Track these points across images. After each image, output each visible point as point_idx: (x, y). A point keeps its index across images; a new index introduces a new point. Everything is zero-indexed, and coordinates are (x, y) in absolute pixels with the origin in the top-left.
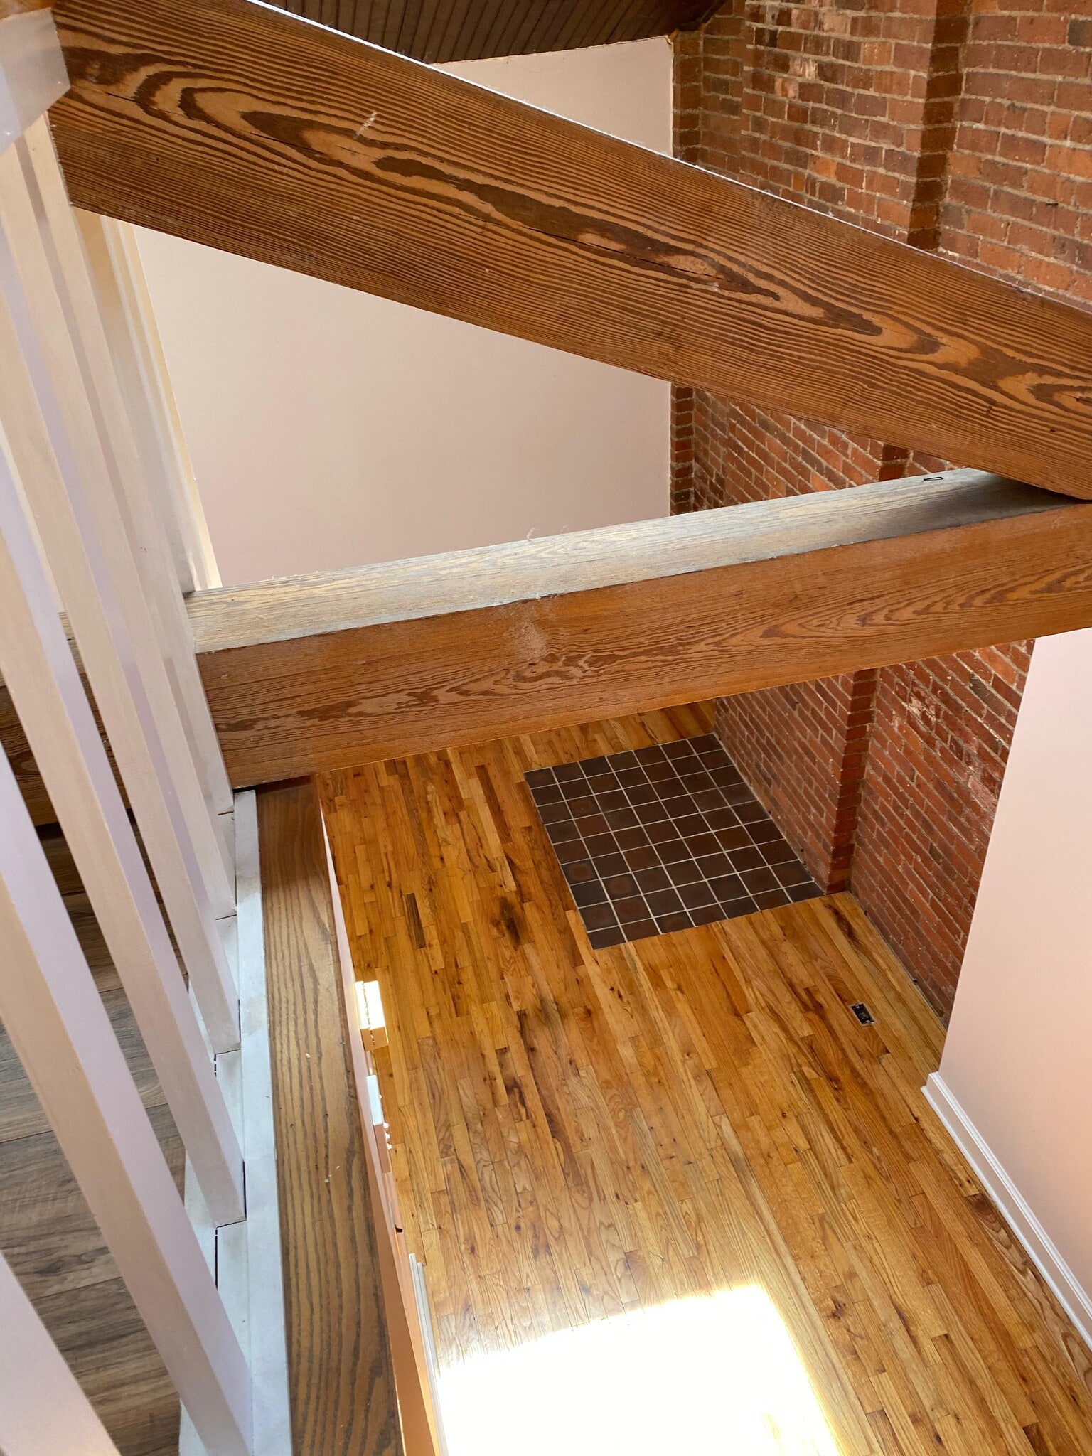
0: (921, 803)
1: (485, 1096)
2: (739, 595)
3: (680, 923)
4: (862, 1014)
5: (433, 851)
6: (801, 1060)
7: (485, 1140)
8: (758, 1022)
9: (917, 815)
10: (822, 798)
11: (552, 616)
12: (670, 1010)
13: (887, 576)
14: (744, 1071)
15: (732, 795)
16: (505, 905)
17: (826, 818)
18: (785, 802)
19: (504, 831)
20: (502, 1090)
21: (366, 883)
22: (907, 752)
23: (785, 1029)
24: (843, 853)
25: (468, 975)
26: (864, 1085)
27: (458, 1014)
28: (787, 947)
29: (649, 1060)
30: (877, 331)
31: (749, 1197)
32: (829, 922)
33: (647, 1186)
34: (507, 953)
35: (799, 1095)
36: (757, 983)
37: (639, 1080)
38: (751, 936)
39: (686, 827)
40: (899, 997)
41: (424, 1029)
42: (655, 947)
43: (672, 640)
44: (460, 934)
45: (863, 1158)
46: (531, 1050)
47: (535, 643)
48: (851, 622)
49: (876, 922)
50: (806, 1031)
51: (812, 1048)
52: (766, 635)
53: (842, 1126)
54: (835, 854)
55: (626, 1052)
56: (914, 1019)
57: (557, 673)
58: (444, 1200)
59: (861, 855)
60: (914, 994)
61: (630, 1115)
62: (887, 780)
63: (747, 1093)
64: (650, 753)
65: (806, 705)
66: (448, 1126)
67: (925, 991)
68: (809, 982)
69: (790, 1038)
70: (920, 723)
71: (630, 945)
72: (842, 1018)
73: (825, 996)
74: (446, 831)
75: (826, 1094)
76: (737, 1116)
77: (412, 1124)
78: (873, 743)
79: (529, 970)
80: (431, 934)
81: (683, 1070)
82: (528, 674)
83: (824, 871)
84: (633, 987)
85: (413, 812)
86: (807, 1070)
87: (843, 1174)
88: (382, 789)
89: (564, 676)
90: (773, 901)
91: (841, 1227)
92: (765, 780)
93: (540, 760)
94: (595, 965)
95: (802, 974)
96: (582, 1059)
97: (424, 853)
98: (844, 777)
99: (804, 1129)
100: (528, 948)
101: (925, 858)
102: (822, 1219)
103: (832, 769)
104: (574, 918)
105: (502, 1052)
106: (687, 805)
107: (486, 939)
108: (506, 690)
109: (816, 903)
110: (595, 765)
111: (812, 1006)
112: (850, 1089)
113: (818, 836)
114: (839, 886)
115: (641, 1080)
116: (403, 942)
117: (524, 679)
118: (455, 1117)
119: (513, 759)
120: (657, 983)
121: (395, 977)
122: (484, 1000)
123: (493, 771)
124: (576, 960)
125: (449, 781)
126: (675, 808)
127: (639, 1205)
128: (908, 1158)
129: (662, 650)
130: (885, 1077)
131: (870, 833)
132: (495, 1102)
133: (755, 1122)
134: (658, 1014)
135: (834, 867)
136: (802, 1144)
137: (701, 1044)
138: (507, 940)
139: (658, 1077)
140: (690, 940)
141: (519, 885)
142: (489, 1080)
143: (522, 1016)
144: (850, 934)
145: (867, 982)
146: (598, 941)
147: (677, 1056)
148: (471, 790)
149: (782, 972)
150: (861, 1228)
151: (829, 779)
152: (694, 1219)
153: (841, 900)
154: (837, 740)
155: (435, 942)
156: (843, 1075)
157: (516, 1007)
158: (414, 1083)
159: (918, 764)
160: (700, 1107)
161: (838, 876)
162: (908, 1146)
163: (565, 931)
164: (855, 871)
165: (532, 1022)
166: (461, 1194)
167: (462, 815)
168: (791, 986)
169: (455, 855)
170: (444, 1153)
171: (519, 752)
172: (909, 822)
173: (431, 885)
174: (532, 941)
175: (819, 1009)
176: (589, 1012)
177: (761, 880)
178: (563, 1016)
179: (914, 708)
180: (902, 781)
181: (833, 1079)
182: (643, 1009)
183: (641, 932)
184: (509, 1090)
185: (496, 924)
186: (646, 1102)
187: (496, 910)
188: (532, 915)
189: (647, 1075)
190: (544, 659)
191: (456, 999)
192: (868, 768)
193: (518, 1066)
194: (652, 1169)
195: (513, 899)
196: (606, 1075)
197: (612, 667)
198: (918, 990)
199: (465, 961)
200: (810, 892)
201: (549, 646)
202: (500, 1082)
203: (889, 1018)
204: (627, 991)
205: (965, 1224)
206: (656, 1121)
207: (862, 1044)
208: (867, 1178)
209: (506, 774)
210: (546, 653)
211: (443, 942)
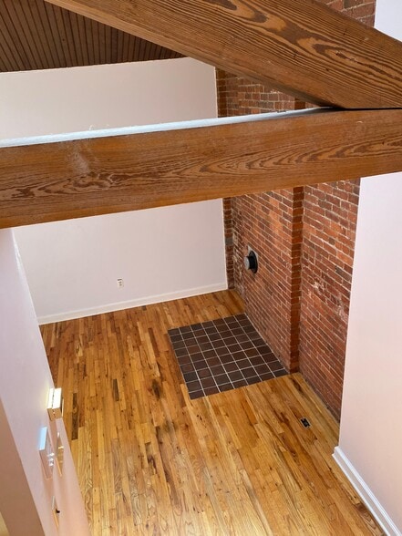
0: (322, 326)
1: (138, 464)
2: (185, 146)
3: (229, 388)
4: (305, 423)
5: (127, 362)
6: (279, 443)
7: (136, 484)
8: (261, 429)
9: (322, 332)
10: (285, 331)
11: (89, 150)
12: (222, 424)
13: (258, 141)
14: (254, 449)
15: (251, 336)
16: (155, 382)
17: (286, 340)
18: (272, 336)
19: (157, 353)
20: (146, 461)
21: (97, 375)
22: (315, 306)
23: (272, 430)
24: (295, 355)
25: (136, 412)
26: (307, 454)
27: (130, 428)
28: (273, 396)
29: (212, 446)
30: (234, 8)
31: (255, 507)
32: (291, 385)
33: (208, 503)
34: (154, 403)
35: (277, 459)
36: (260, 411)
37: (207, 455)
38: (258, 391)
39: (232, 349)
40: (321, 415)
41: (114, 435)
42: (217, 398)
43: (155, 169)
44: (134, 395)
45: (307, 488)
46: (160, 443)
47: (83, 165)
48: (243, 166)
49: (311, 384)
50: (281, 431)
51: (284, 438)
52: (202, 170)
53: (297, 474)
54: (292, 355)
55: (202, 443)
56: (328, 424)
57: (97, 184)
58: (114, 513)
59: (302, 355)
60: (327, 413)
61: (202, 471)
62: (309, 319)
63: (255, 460)
64: (219, 321)
65: (275, 292)
66: (120, 479)
67: (332, 412)
68: (282, 410)
69: (274, 434)
70: (319, 292)
71: (207, 397)
72: (296, 425)
73: (289, 416)
74: (133, 353)
75: (290, 458)
76: (250, 470)
77: (104, 477)
78: (302, 305)
79: (163, 409)
80: (122, 396)
81: (227, 449)
82: (81, 182)
83: (288, 364)
84: (207, 415)
85: (120, 347)
86: (281, 448)
87: (298, 495)
88: (108, 338)
89: (101, 185)
90: (267, 377)
91: (297, 521)
92: (264, 329)
93: (174, 325)
94: (192, 407)
95: (279, 407)
96: (182, 447)
97: (123, 363)
98: (292, 320)
99: (280, 474)
100: (163, 400)
101: (326, 351)
102: (288, 517)
103: (287, 317)
104: (184, 387)
105: (148, 444)
106: (233, 340)
107: (145, 397)
108: (71, 191)
109: (286, 378)
110: (197, 326)
111: (283, 420)
112: (301, 457)
113: (284, 348)
114: (295, 370)
115: (208, 455)
116: (110, 398)
117: (80, 186)
118: (124, 474)
119: (163, 325)
120: (217, 412)
121: (104, 414)
122: (142, 422)
123: (155, 330)
124: (183, 404)
125: (137, 334)
126: (228, 342)
127: (204, 513)
128: (327, 487)
129: (150, 175)
130: (316, 450)
131: (305, 344)
132: (142, 467)
133: (258, 472)
134: (217, 426)
135: (292, 361)
136: (279, 482)
137: (235, 438)
138: (154, 397)
139: (216, 453)
140: (233, 395)
141: (161, 374)
142: (141, 457)
143: (158, 428)
144: (300, 389)
145: (307, 409)
146: (193, 396)
147: (224, 444)
148: (145, 337)
149: (271, 407)
150: (306, 521)
151: (286, 322)
152: (229, 519)
153: (295, 376)
154: (288, 305)
155: (123, 399)
156: (297, 450)
157: (155, 425)
158: (107, 459)
159: (319, 310)
160: (234, 466)
161: (294, 366)
162: (327, 482)
163: (180, 392)
164: (301, 363)
165: (162, 430)
166: (122, 510)
167: (140, 347)
168: (275, 412)
169: (136, 363)
170: (117, 491)
171: (166, 323)
172: (319, 337)
173: (124, 375)
174: (165, 397)
175: (287, 422)
176: (187, 426)
177: (263, 369)
178: (176, 428)
179: (316, 286)
180: (314, 318)
181: (292, 452)
182: (211, 424)
183: (211, 392)
184: (149, 461)
185: (150, 390)
186: (210, 465)
187: (151, 384)
188: (166, 386)
189: (211, 453)
190: (89, 175)
191: (129, 422)
192: (302, 316)
193: (154, 451)
194: (211, 495)
195: (158, 380)
196: (193, 453)
197: (125, 182)
198: (328, 411)
199: (135, 406)
200: (283, 373)
201: (90, 167)
202: (145, 458)
203: (317, 425)
204: (204, 417)
205: (354, 517)
206: (213, 473)
207: (305, 435)
208: (309, 497)
209: (160, 331)
210: (89, 171)
211: (127, 398)
